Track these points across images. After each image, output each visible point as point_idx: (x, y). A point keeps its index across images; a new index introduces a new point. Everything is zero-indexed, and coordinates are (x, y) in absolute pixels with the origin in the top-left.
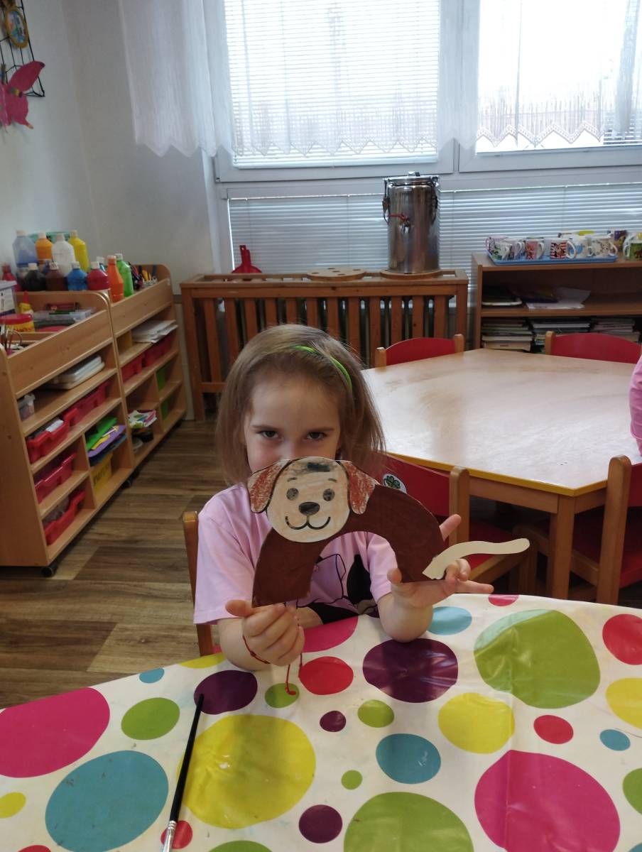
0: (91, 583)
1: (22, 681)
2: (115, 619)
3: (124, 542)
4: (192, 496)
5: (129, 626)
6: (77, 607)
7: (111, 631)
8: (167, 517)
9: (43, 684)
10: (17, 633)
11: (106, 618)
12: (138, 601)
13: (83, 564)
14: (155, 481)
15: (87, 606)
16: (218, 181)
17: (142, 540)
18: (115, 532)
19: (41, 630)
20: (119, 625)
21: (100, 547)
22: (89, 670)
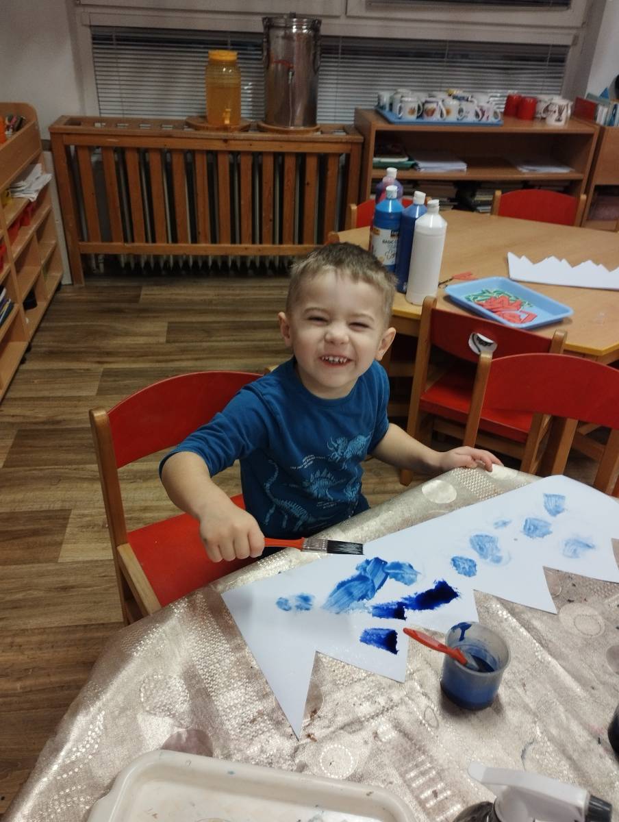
0: (26, 471)
2: (67, 505)
3: (44, 423)
4: (102, 370)
5: (86, 512)
6: (20, 496)
7: (68, 518)
8: (82, 393)
9: (13, 580)
11: (58, 506)
12: (85, 485)
13: (7, 450)
14: (52, 354)
15: (30, 495)
17: (64, 420)
18: (28, 413)
20: (74, 512)
21: (19, 431)
22: (60, 560)
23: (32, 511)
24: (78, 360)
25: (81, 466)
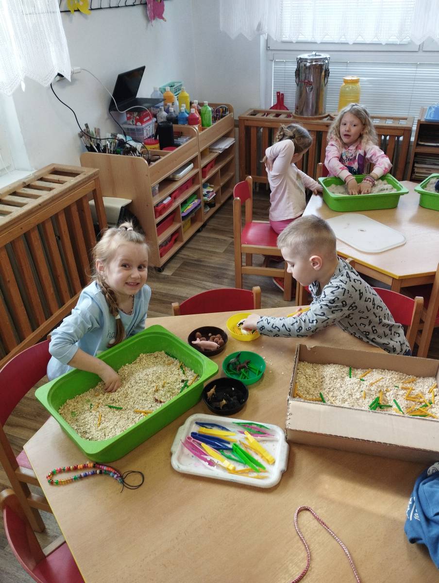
0: (178, 278)
3: (195, 260)
8: (217, 251)
13: (176, 269)
14: (215, 230)
15: (176, 288)
16: (268, 49)
17: (204, 261)
18: (191, 255)
21: (185, 262)
24: (223, 235)
25: (201, 282)
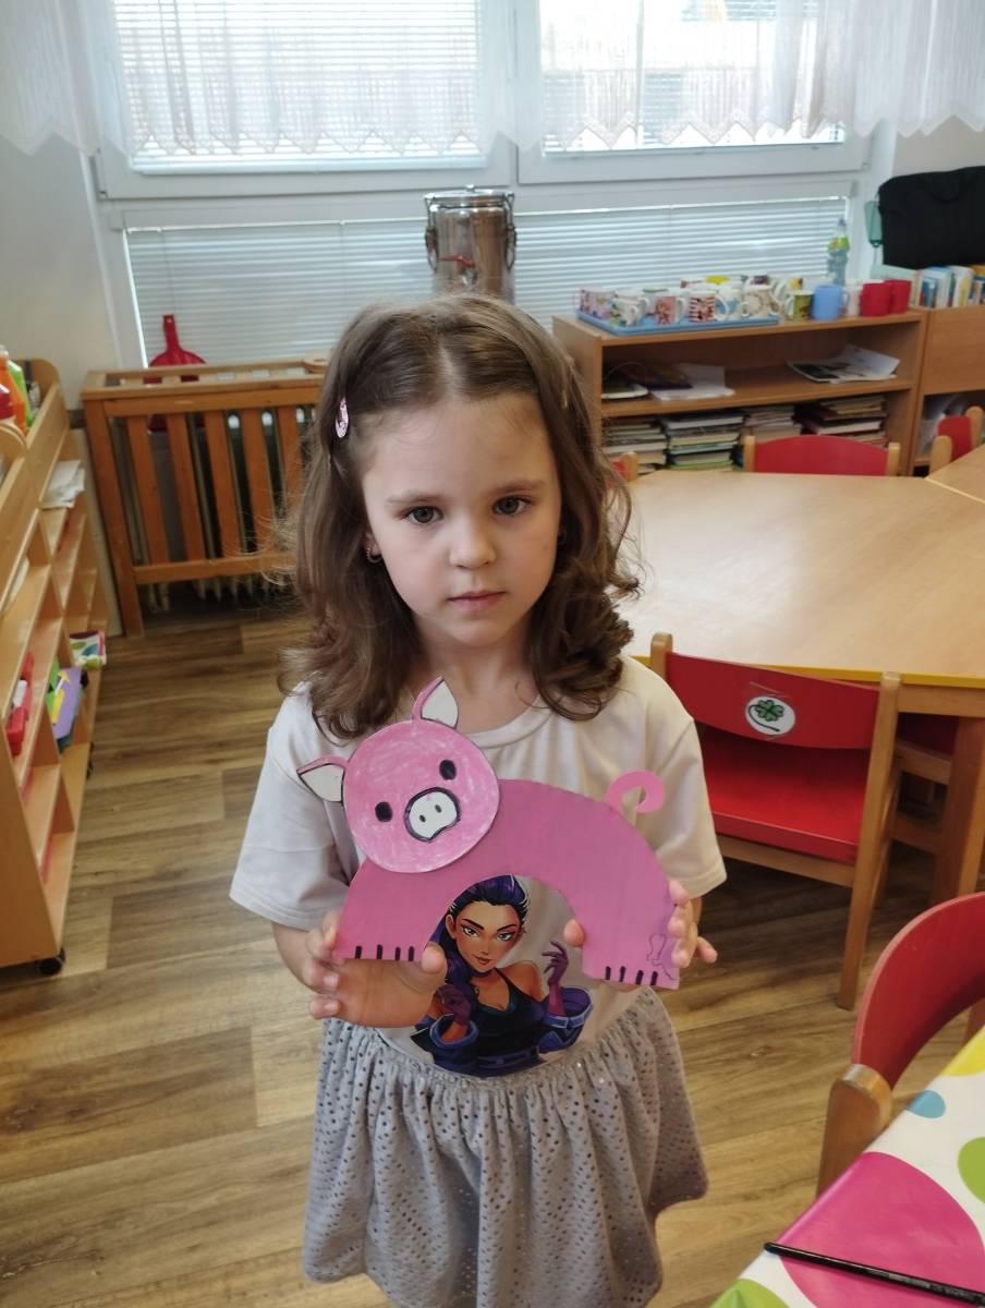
1: (148, 1179)
2: (239, 1020)
3: (154, 879)
4: (219, 774)
5: (276, 1027)
6: (153, 1016)
7: (250, 1044)
9: (190, 1173)
10: (71, 1093)
11: (224, 1024)
12: (260, 979)
13: (105, 936)
15: (170, 1010)
18: (121, 865)
19: (114, 1075)
20: (257, 1031)
22: (261, 1123)
23: (182, 1040)
